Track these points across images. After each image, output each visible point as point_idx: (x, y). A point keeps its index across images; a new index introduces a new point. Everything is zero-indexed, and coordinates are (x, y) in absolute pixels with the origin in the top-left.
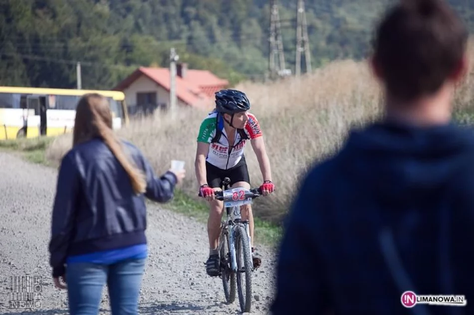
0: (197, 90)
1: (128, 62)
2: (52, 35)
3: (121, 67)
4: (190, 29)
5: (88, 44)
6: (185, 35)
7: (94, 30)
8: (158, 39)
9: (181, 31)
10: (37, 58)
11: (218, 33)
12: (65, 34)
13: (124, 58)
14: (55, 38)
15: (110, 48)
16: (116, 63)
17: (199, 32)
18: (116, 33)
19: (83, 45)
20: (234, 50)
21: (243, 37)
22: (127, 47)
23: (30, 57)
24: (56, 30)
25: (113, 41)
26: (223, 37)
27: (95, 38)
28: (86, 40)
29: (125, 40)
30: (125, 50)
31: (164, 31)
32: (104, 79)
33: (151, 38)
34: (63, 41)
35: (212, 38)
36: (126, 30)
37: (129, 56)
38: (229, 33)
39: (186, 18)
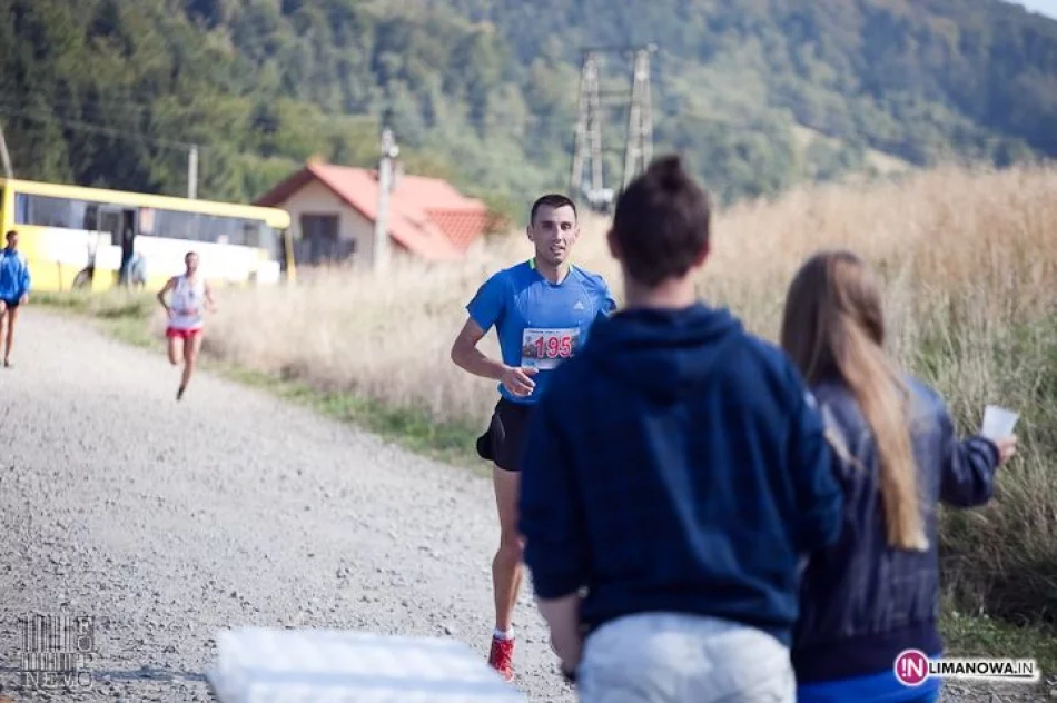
0: (419, 217)
1: (267, 150)
2: (121, 88)
3: (251, 160)
4: (387, 95)
5: (191, 110)
6: (376, 108)
7: (203, 84)
8: (326, 111)
9: (368, 99)
10: (91, 128)
11: (440, 105)
12: (145, 89)
13: (258, 141)
14: (127, 93)
15: (233, 120)
16: (242, 149)
17: (405, 102)
18: (246, 92)
19: (181, 111)
20: (470, 141)
21: (490, 119)
22: (265, 121)
23: (78, 126)
24: (129, 79)
25: (240, 108)
26: (451, 115)
27: (204, 99)
28: (185, 102)
29: (263, 108)
30: (260, 129)
31: (336, 95)
32: (217, 181)
33: (313, 108)
34: (140, 100)
35: (428, 115)
36: (265, 89)
37: (269, 138)
38: (463, 108)
39: (381, 74)
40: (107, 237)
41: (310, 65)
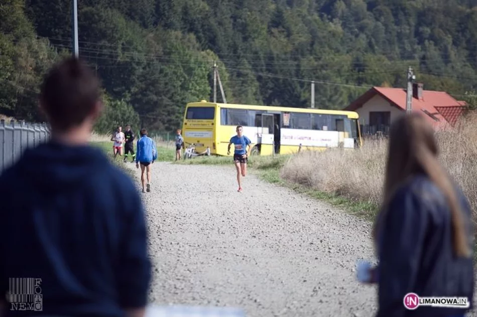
0: (432, 111)
1: (360, 81)
2: (286, 53)
3: (352, 86)
4: (424, 49)
5: (321, 62)
6: (418, 55)
7: (327, 49)
8: (390, 59)
9: (414, 51)
10: (270, 75)
12: (298, 53)
13: (355, 77)
14: (289, 56)
15: (343, 66)
16: (347, 82)
17: (433, 52)
18: (348, 52)
19: (316, 63)
20: (468, 70)
22: (359, 66)
23: (264, 74)
24: (290, 48)
25: (346, 60)
27: (328, 57)
28: (318, 59)
29: (358, 59)
30: (357, 69)
31: (397, 50)
32: (334, 98)
33: (383, 57)
34: (296, 59)
35: (446, 58)
36: (359, 50)
37: (361, 75)
38: (465, 53)
39: (420, 38)
40: (266, 130)
41: (382, 36)
